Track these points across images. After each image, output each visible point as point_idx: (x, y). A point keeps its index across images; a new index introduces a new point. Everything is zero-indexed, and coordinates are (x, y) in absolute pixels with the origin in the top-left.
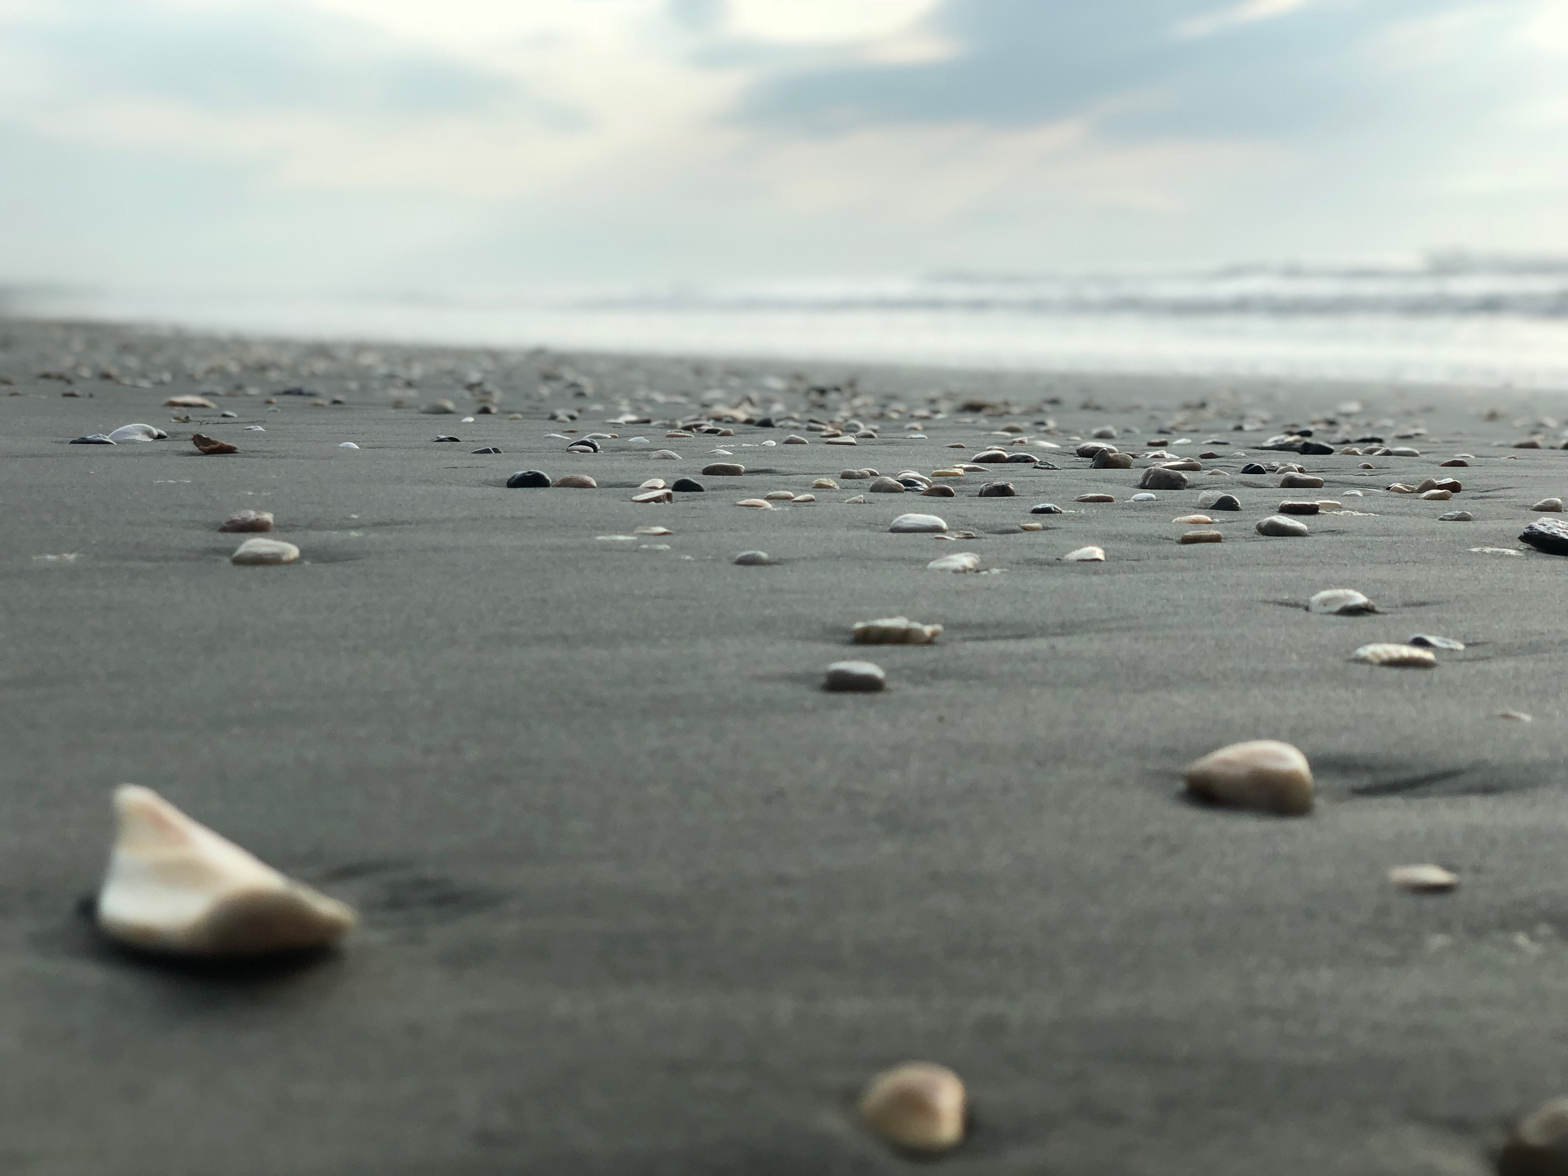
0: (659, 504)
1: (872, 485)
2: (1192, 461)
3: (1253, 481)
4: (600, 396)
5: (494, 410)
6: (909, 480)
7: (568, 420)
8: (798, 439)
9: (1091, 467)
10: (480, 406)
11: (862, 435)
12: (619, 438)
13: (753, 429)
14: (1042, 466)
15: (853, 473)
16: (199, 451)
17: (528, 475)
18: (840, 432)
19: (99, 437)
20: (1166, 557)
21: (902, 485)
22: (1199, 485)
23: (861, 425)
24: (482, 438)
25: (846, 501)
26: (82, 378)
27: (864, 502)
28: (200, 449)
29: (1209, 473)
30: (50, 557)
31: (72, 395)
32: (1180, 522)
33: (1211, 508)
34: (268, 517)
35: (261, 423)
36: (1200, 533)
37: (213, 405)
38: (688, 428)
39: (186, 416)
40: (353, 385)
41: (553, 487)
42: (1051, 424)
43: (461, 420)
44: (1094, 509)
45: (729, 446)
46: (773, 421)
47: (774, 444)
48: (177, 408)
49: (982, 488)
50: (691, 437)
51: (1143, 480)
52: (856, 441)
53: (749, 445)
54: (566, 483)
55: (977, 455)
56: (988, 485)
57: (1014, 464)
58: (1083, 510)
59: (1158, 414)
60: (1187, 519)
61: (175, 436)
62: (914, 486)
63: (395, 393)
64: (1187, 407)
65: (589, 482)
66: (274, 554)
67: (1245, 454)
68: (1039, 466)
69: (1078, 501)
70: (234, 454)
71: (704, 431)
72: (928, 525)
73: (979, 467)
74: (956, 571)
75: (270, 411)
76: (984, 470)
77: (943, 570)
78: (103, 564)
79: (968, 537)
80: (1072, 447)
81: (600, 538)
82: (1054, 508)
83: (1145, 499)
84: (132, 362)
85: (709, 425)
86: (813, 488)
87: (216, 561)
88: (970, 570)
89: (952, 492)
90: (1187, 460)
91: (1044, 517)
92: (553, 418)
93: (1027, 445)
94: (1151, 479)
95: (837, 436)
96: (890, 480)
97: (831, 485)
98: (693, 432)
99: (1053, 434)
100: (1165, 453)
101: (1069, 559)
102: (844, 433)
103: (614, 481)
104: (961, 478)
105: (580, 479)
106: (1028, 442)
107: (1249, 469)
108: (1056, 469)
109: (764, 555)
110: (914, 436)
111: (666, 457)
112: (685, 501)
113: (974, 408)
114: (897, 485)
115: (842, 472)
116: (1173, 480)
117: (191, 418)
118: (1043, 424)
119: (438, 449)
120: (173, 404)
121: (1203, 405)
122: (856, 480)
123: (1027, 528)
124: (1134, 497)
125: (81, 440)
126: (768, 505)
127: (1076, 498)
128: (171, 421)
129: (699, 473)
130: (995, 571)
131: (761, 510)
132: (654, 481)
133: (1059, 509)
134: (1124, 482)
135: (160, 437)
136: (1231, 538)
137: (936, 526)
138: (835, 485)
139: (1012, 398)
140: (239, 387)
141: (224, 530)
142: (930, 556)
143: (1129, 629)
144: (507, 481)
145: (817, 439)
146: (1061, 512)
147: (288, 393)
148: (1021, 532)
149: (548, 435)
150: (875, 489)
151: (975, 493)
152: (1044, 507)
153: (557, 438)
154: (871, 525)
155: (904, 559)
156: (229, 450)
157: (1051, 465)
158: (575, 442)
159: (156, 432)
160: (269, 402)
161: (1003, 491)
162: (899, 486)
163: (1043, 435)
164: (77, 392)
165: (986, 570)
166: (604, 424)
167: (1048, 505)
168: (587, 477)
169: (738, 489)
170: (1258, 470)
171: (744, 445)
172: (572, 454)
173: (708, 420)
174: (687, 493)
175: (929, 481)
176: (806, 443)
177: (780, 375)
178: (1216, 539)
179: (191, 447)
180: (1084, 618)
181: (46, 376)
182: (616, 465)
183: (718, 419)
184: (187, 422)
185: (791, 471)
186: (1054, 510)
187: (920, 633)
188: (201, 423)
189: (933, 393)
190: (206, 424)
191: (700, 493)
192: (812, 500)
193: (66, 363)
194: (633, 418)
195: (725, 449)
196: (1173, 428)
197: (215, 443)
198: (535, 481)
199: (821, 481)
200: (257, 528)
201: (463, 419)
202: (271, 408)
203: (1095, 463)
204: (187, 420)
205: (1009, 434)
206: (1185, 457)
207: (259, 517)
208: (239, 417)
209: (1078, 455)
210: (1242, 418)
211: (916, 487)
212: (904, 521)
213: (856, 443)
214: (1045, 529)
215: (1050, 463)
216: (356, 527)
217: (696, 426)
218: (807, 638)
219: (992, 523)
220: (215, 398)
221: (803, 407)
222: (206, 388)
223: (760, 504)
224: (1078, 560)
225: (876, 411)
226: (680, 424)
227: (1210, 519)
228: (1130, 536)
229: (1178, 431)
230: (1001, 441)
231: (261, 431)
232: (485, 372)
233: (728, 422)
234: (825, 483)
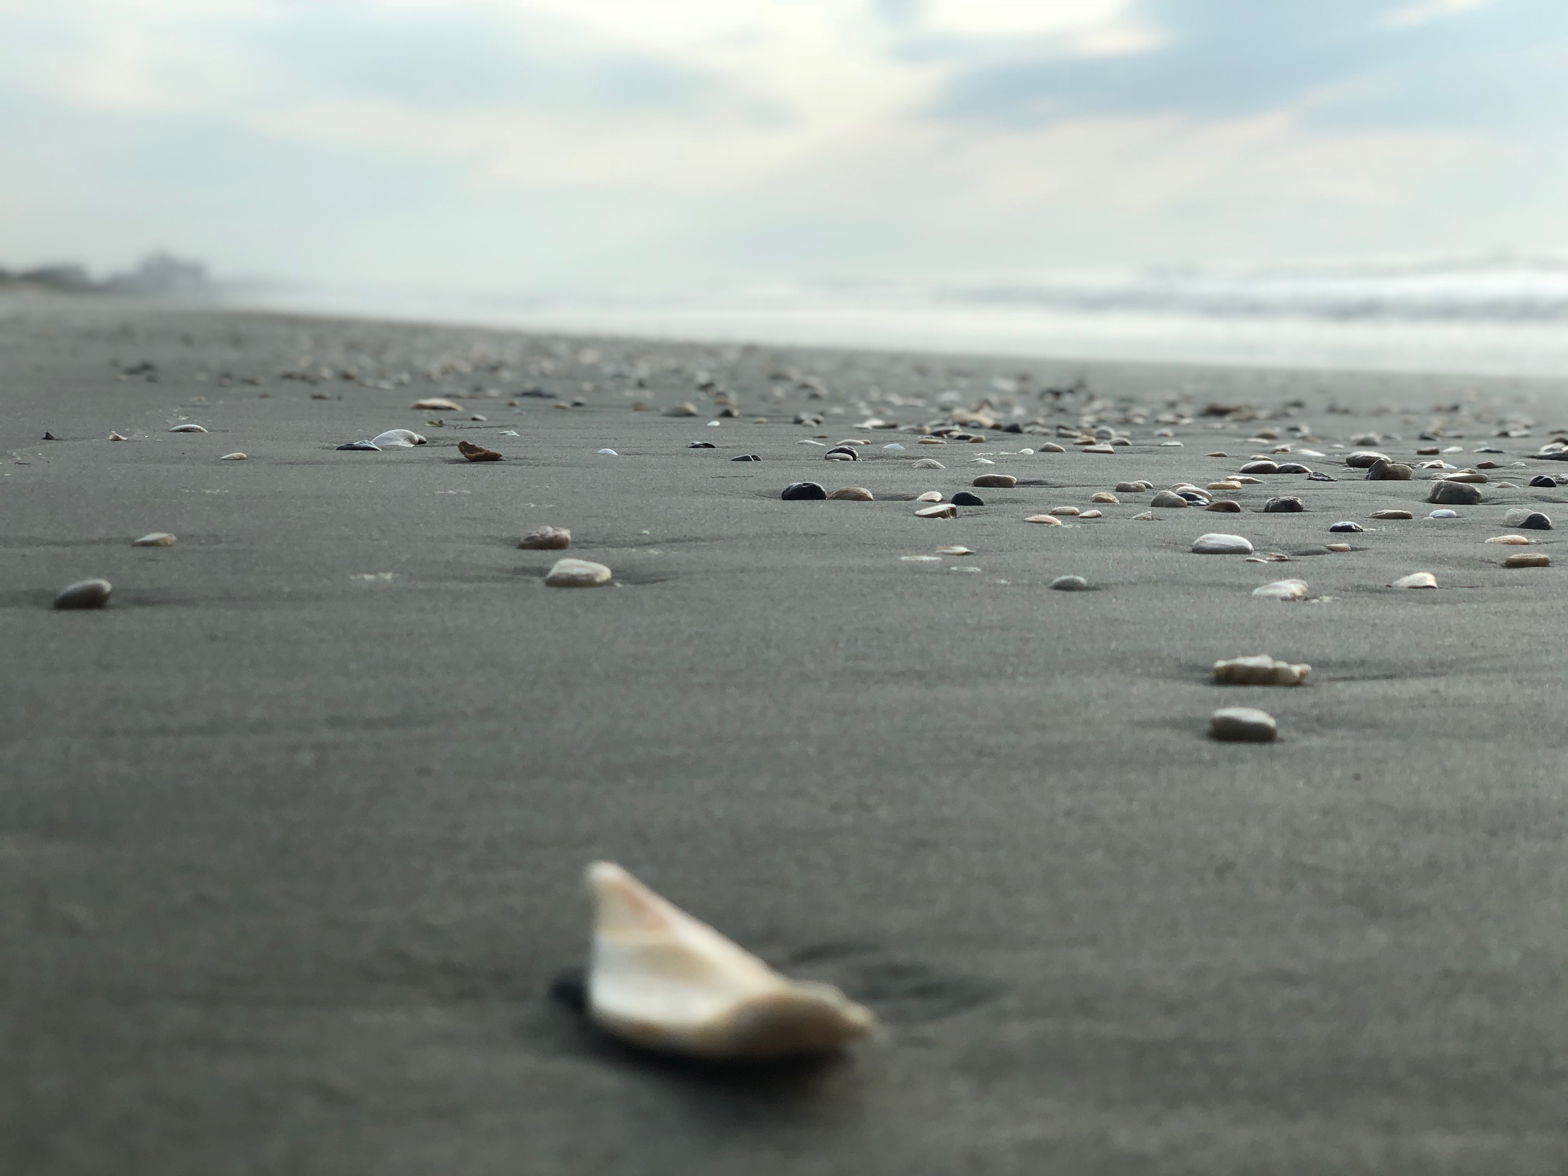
0: (946, 519)
1: (1153, 499)
2: (1475, 473)
3: (1548, 495)
4: (836, 398)
5: (736, 413)
6: (1190, 494)
7: (814, 424)
8: (1055, 447)
9: (1367, 478)
10: (719, 410)
11: (1117, 442)
12: (872, 444)
13: (1003, 435)
14: (1317, 477)
15: (1129, 485)
16: (465, 458)
17: (803, 486)
18: (1094, 440)
19: (365, 443)
20: (1502, 585)
21: (1184, 499)
22: (1491, 499)
23: (1112, 431)
24: (736, 444)
25: (1133, 517)
26: (324, 379)
27: (1153, 519)
28: (466, 457)
29: (1498, 486)
30: (368, 577)
31: (320, 397)
32: (1495, 543)
33: (1520, 527)
34: (565, 533)
35: (514, 427)
36: (1525, 556)
37: (459, 408)
38: (938, 434)
39: (439, 421)
40: (587, 386)
41: (829, 499)
42: (1305, 430)
43: (706, 424)
44: (1395, 527)
45: (987, 454)
46: (1021, 427)
47: (1032, 452)
48: (426, 411)
49: (1268, 503)
50: (943, 443)
51: (1433, 494)
52: (1113, 448)
53: (1008, 453)
54: (842, 496)
55: (1246, 465)
56: (1274, 500)
57: (1286, 476)
58: (1385, 527)
59: (1411, 417)
60: (1502, 539)
61: (433, 442)
62: (1195, 500)
63: (630, 394)
64: (1438, 410)
65: (866, 494)
66: (587, 575)
67: (1526, 464)
68: (1314, 477)
69: (1374, 517)
70: (500, 462)
71: (955, 437)
72: (1232, 545)
73: (1254, 479)
74: (1284, 599)
75: (516, 415)
76: (1259, 483)
77: (1271, 597)
78: (421, 585)
79: (1281, 560)
80: (1339, 455)
81: (904, 558)
82: (1355, 526)
83: (1445, 516)
84: (366, 361)
85: (958, 431)
86: (1093, 502)
87: (528, 581)
88: (1299, 597)
89: (1237, 507)
90: (1467, 471)
91: (1347, 536)
92: (798, 421)
93: (1291, 454)
94: (1442, 493)
95: (1091, 443)
96: (1171, 494)
97: (1111, 499)
98: (943, 438)
99: (1311, 441)
100: (1442, 463)
101: (1400, 585)
102: (1099, 440)
103: (888, 493)
104: (1239, 491)
105: (857, 491)
106: (1291, 450)
107: (1539, 481)
108: (1332, 480)
109: (1082, 580)
110: (1169, 444)
111: (929, 466)
112: (968, 515)
113: (1218, 412)
114: (1179, 499)
115: (1117, 484)
116: (1465, 494)
117: (444, 422)
118: (1296, 429)
119: (697, 455)
120: (421, 407)
121: (1455, 408)
122: (1133, 493)
123: (1335, 549)
124: (1432, 513)
125: (347, 446)
126: (1058, 521)
127: (1371, 514)
128: (425, 426)
129: (970, 484)
130: (1327, 599)
131: (1053, 527)
132: (932, 494)
133: (1360, 527)
134: (1413, 496)
135: (421, 442)
136: (1557, 561)
137: (1242, 546)
138: (1114, 499)
139: (1253, 401)
140: (478, 389)
141: (523, 547)
142: (1251, 581)
143: (1505, 670)
144: (782, 492)
145: (1072, 446)
146: (1362, 531)
147: (526, 394)
148: (1328, 554)
149: (802, 441)
150: (1156, 504)
151: (1259, 508)
152: (1344, 525)
153: (812, 444)
154: (1173, 545)
155: (1224, 584)
156: (494, 458)
157: (1326, 476)
158: (833, 449)
159: (417, 437)
160: (512, 405)
161: (1291, 507)
162: (1182, 501)
163: (1300, 441)
164: (327, 394)
165: (1315, 598)
166: (851, 428)
167: (1348, 523)
168: (863, 489)
169: (1017, 502)
170: (1548, 483)
171: (1002, 453)
172: (834, 462)
173: (954, 424)
174: (968, 507)
175: (1208, 495)
176: (1063, 451)
177: (1006, 376)
178: (1543, 563)
179: (456, 454)
180: (1451, 657)
181: (289, 376)
182: (882, 474)
183: (963, 424)
184: (441, 427)
185: (1062, 483)
186: (1354, 528)
187: (1289, 673)
188: (455, 427)
189: (1171, 396)
190: (460, 428)
191: (980, 507)
192: (1099, 516)
193: (303, 363)
194: (878, 422)
195: (985, 457)
196: (1436, 434)
197: (480, 450)
198: (811, 493)
199: (1100, 495)
200: (556, 544)
201: (709, 422)
202: (517, 411)
203: (1372, 474)
204: (441, 424)
205: (1266, 441)
206: (1467, 467)
207: (557, 533)
208: (489, 420)
209: (1347, 464)
210: (1501, 423)
211: (1197, 501)
212: (1207, 541)
213: (1113, 451)
214: (1354, 549)
215: (1325, 475)
216: (653, 544)
217: (947, 432)
218: (1165, 677)
219: (1295, 542)
220: (461, 400)
221: (1044, 411)
222: (447, 390)
223: (1050, 521)
224: (1410, 587)
225: (1117, 416)
226: (928, 429)
227: (1526, 540)
228: (1450, 559)
229: (1441, 437)
230: (1261, 449)
231: (516, 436)
232: (711, 371)
233: (974, 427)
234: (1105, 498)
